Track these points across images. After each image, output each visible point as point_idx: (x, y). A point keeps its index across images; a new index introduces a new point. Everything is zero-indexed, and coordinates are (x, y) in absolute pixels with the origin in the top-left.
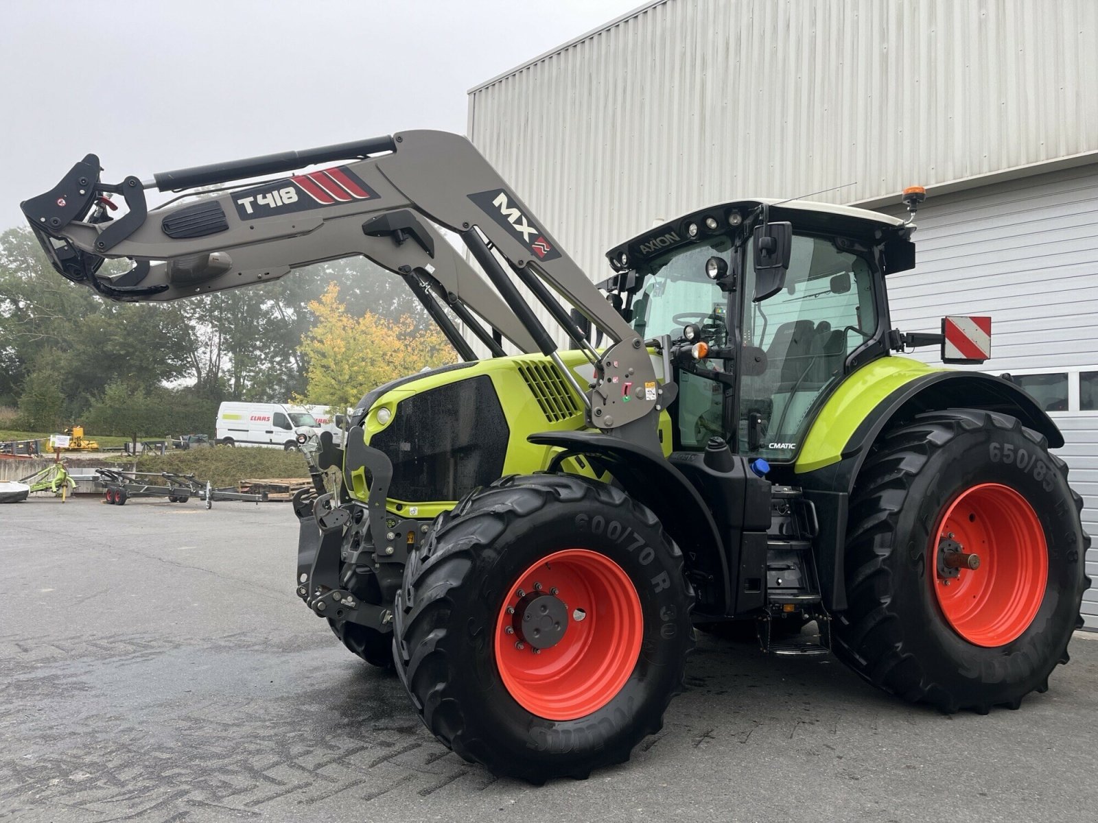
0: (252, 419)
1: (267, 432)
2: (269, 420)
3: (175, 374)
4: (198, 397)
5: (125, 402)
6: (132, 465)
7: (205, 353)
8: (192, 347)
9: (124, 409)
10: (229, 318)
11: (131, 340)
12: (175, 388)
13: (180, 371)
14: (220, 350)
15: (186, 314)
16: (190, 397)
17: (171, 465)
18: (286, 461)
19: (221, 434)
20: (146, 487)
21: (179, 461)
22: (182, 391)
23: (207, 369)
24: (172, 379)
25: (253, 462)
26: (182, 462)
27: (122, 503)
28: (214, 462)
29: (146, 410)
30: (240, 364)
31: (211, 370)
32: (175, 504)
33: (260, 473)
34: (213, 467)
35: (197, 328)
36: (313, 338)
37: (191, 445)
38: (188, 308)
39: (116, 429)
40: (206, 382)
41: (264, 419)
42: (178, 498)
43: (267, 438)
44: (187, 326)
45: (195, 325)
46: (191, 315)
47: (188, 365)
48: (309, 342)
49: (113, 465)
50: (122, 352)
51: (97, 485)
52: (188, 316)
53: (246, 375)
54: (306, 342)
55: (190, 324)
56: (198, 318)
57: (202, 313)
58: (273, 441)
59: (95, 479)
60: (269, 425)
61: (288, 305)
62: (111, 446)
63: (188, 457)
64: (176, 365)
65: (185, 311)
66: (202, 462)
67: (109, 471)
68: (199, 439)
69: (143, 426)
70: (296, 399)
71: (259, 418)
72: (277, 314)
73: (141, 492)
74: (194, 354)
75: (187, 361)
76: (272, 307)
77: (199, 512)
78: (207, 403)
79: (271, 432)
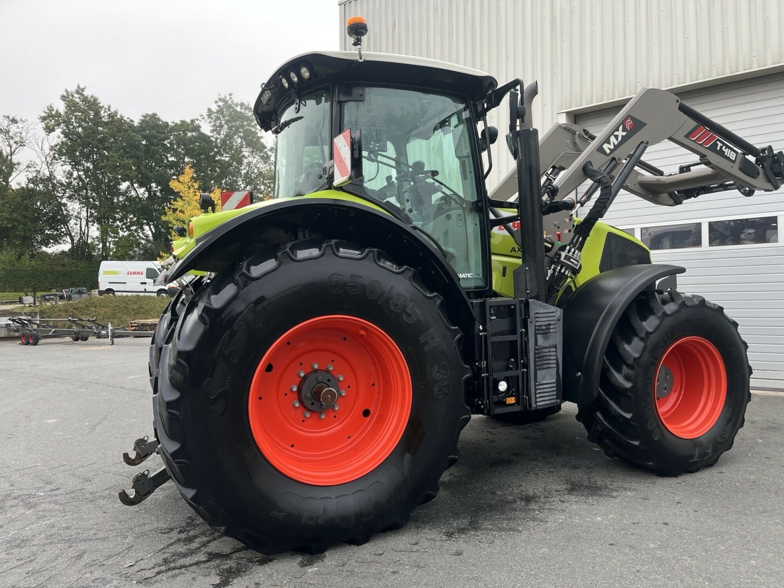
0: (128, 274)
1: (142, 283)
2: (142, 274)
3: (52, 241)
4: (73, 259)
5: (14, 265)
6: (36, 313)
7: (76, 224)
8: (65, 220)
9: (14, 270)
10: (94, 196)
11: (15, 215)
12: (54, 252)
13: (57, 240)
14: (87, 221)
15: (58, 194)
16: (66, 260)
17: (67, 312)
18: (161, 305)
19: (103, 286)
20: (54, 330)
21: (73, 309)
22: (59, 254)
23: (79, 237)
24: (50, 245)
25: (135, 307)
26: (76, 309)
27: (36, 344)
28: (102, 308)
29: (32, 270)
30: (104, 233)
31: (81, 238)
32: (76, 342)
33: (142, 315)
34: (102, 312)
35: (68, 205)
36: (175, 210)
37: (73, 296)
38: (60, 189)
39: (9, 287)
40: (78, 246)
41: (138, 273)
42: (80, 337)
43: (142, 288)
44: (60, 203)
45: (67, 202)
46: (62, 194)
47: (62, 234)
48: (171, 213)
49: (20, 314)
50: (9, 226)
51: (9, 330)
52: (60, 195)
53: (111, 241)
54: (170, 213)
55: (63, 202)
56: (68, 197)
57: (70, 193)
58: (147, 290)
59: (8, 325)
60: (143, 278)
61: (141, 186)
62: (7, 300)
63: (80, 305)
64: (53, 234)
65: (58, 192)
66: (93, 309)
67: (20, 319)
68: (79, 291)
69: (30, 283)
70: (163, 257)
71: (134, 273)
72: (133, 193)
73: (50, 334)
74: (67, 226)
75: (61, 231)
76: (128, 188)
77: (106, 347)
78: (81, 263)
79: (145, 283)
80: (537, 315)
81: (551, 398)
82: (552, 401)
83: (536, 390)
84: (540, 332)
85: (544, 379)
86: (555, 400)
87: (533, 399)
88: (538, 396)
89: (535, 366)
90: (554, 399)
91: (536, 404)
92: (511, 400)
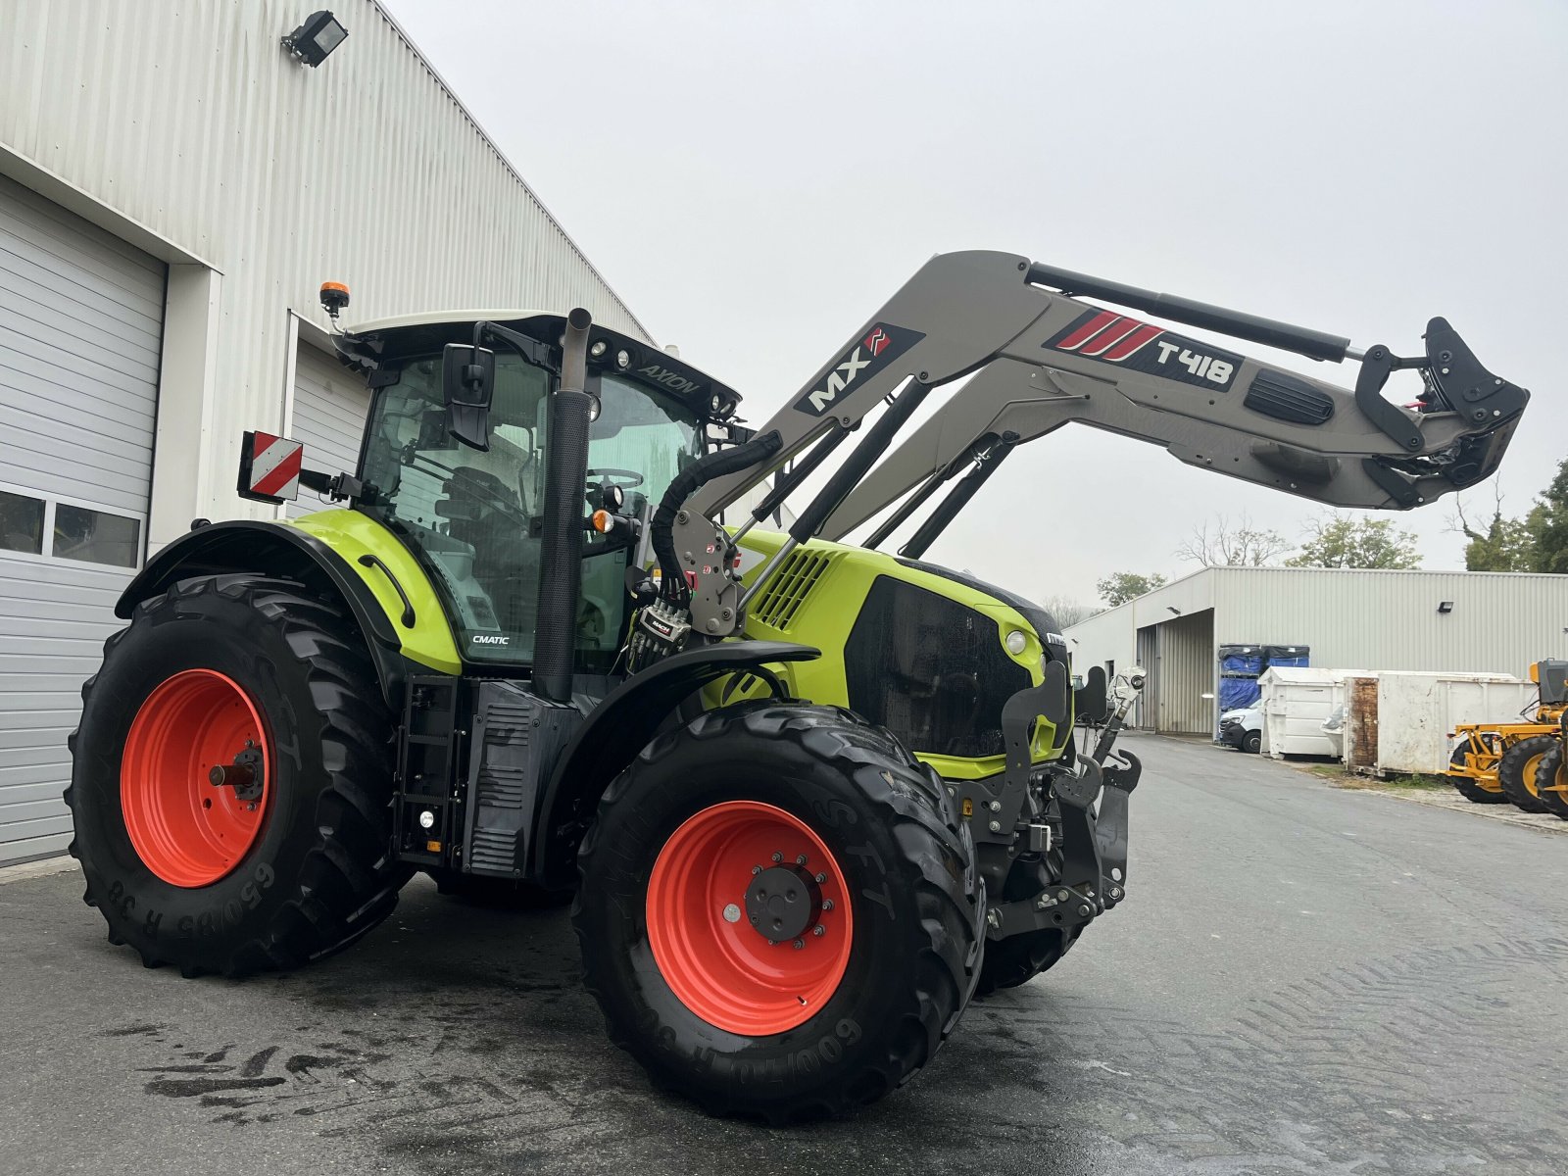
80: (491, 711)
81: (500, 861)
82: (503, 868)
83: (473, 840)
84: (495, 740)
85: (492, 823)
86: (512, 869)
87: (467, 854)
88: (475, 851)
89: (478, 798)
90: (509, 865)
91: (471, 864)
92: (435, 846)
